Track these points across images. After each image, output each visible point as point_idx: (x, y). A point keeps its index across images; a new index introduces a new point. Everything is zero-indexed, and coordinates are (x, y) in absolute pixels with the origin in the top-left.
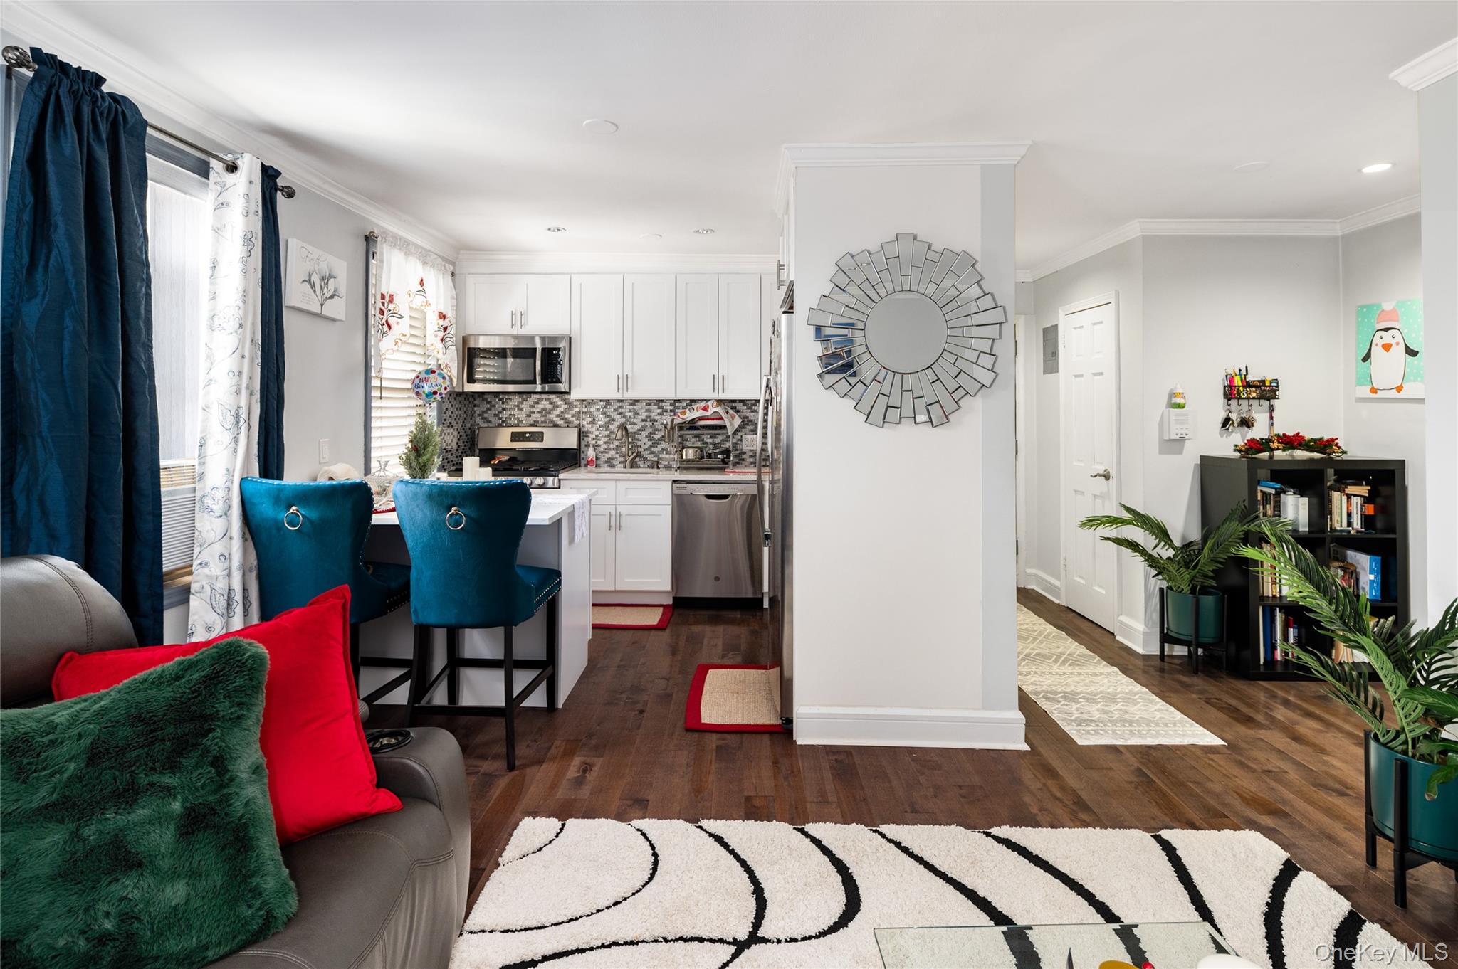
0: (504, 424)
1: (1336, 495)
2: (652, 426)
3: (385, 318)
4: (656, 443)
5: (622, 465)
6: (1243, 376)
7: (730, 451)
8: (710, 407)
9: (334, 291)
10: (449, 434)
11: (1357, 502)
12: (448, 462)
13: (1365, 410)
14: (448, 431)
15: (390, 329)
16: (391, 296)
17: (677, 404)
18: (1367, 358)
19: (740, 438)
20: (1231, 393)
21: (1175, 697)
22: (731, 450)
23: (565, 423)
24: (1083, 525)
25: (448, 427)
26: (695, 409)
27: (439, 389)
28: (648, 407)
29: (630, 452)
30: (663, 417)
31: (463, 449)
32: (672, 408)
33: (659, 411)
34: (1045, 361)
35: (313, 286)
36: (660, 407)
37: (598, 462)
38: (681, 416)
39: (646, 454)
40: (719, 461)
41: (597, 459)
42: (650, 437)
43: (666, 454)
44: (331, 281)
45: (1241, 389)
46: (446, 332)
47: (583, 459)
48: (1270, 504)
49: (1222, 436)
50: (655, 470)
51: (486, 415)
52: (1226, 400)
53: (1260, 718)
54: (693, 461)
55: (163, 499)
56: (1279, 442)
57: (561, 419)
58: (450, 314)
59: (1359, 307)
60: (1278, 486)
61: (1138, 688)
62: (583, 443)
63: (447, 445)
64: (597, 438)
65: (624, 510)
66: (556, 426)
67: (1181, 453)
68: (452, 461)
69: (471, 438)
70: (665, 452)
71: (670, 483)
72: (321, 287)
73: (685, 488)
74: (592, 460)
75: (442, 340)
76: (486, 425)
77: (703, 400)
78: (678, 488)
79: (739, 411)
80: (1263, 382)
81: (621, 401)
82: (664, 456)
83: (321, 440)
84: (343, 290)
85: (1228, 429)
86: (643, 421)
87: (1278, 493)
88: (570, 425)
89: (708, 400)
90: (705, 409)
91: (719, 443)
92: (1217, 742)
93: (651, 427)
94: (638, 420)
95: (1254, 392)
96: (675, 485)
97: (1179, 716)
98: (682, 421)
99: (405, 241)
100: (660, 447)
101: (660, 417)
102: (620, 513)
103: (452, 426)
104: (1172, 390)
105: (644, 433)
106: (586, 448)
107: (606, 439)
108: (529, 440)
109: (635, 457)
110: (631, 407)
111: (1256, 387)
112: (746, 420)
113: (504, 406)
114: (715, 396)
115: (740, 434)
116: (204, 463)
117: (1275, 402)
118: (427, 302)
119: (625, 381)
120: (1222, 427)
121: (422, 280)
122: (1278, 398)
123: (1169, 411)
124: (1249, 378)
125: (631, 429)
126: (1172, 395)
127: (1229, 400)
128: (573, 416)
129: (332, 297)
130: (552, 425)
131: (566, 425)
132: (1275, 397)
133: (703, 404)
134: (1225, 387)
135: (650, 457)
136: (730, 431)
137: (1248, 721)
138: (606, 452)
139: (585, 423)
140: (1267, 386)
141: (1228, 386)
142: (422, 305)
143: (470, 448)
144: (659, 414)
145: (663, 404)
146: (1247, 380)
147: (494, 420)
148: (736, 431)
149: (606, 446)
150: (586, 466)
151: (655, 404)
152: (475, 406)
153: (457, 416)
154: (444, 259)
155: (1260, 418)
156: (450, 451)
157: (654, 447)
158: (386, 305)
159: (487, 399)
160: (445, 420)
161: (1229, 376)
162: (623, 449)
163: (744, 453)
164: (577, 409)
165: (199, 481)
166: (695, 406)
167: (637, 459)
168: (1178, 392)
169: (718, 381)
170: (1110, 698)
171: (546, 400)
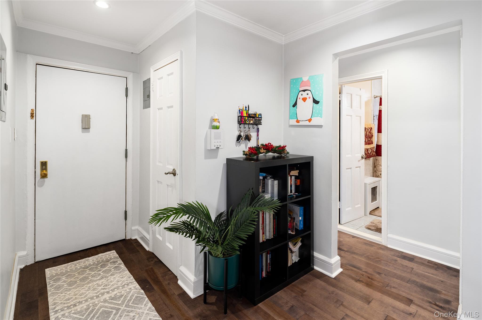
1: (289, 178)
6: (247, 111)
11: (294, 179)
13: (293, 131)
18: (295, 105)
20: (241, 121)
34: (144, 101)
45: (246, 118)
48: (260, 185)
49: (237, 146)
52: (239, 125)
56: (264, 149)
59: (292, 79)
60: (264, 175)
67: (216, 157)
80: (255, 114)
85: (240, 142)
87: (264, 178)
95: (252, 120)
104: (212, 117)
111: (253, 117)
117: (260, 126)
120: (237, 141)
122: (261, 124)
123: (211, 131)
124: (250, 112)
126: (213, 120)
127: (240, 125)
134: (238, 117)
140: (257, 117)
141: (240, 116)
146: (249, 113)
155: (253, 135)
161: (241, 111)
168: (216, 118)
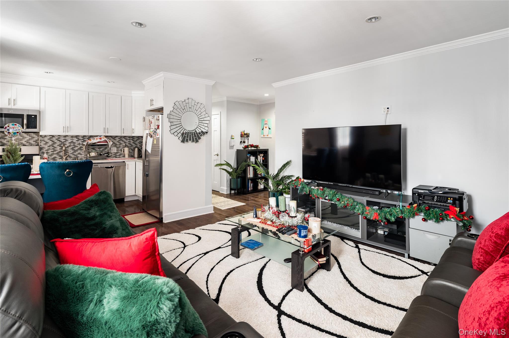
1: (258, 156)
2: (74, 145)
4: (75, 151)
6: (244, 132)
8: (102, 138)
11: (261, 157)
13: (263, 139)
17: (84, 137)
18: (263, 129)
20: (242, 136)
21: (235, 199)
23: (30, 144)
24: (215, 166)
26: (95, 139)
28: (72, 138)
30: (78, 142)
32: (82, 138)
33: (77, 139)
36: (77, 138)
38: (88, 141)
40: (106, 156)
41: (48, 158)
42: (73, 149)
48: (249, 158)
49: (240, 145)
53: (250, 200)
56: (250, 146)
57: (28, 143)
59: (262, 119)
61: (228, 199)
62: (41, 152)
64: (48, 150)
67: (233, 149)
73: (97, 165)
74: (45, 158)
78: (95, 165)
79: (112, 140)
80: (247, 133)
81: (60, 136)
86: (70, 143)
87: (250, 156)
89: (101, 136)
90: (100, 139)
92: (245, 204)
97: (237, 202)
100: (77, 153)
105: (70, 148)
106: (43, 154)
107: (52, 150)
109: (67, 156)
110: (64, 138)
111: (246, 135)
114: (104, 134)
117: (249, 138)
119: (66, 128)
120: (240, 143)
123: (231, 140)
126: (232, 136)
132: (249, 137)
133: (99, 137)
135: (73, 156)
137: (248, 200)
138: (52, 155)
139: (42, 144)
140: (248, 135)
141: (241, 134)
144: (77, 141)
145: (78, 137)
149: (52, 153)
151: (75, 137)
155: (246, 141)
157: (74, 152)
161: (242, 132)
169: (106, 130)
170: (224, 202)
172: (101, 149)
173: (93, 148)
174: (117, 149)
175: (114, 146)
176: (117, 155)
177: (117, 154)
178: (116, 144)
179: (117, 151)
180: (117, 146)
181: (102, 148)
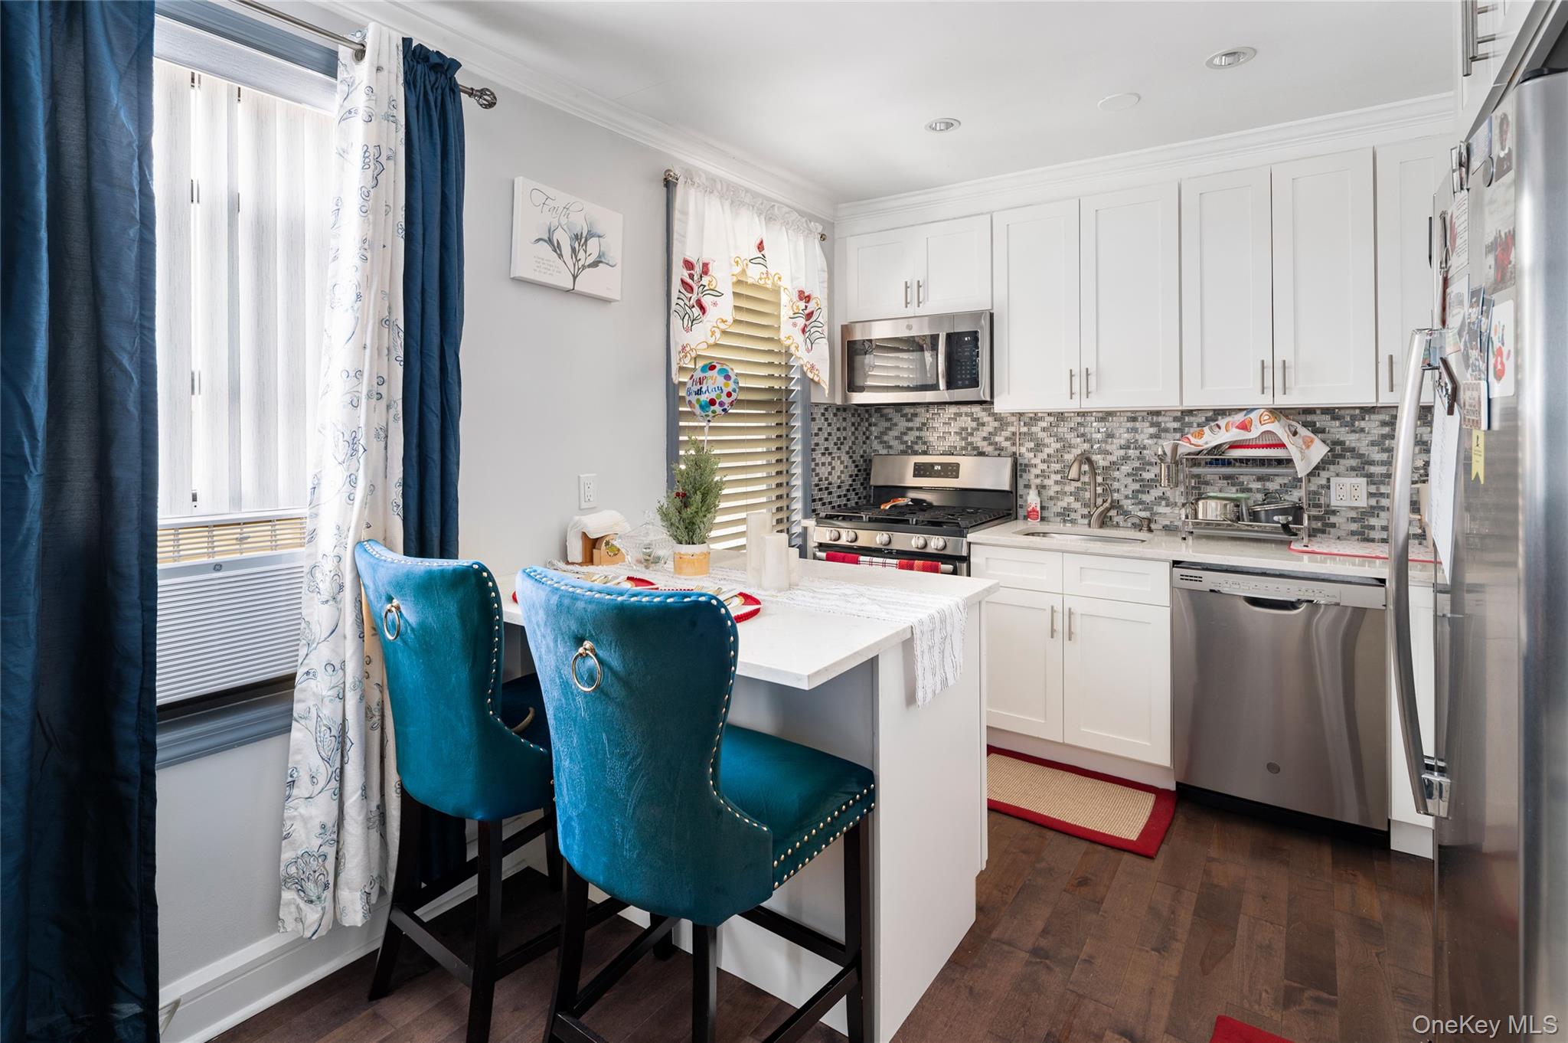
0: (910, 450)
2: (1141, 458)
3: (694, 297)
4: (1146, 486)
5: (1086, 521)
7: (1302, 508)
8: (1256, 422)
9: (599, 256)
10: (823, 464)
12: (824, 504)
14: (823, 459)
15: (704, 313)
16: (705, 266)
17: (1187, 419)
19: (1324, 482)
22: (1305, 507)
23: (996, 449)
25: (823, 454)
26: (1223, 426)
27: (719, 396)
28: (1131, 424)
29: (1099, 501)
30: (1160, 442)
31: (851, 485)
32: (1176, 425)
33: (1152, 430)
35: (557, 248)
36: (1153, 424)
37: (1046, 514)
38: (1193, 440)
39: (1128, 505)
40: (1278, 527)
41: (1043, 508)
42: (1136, 475)
43: (1167, 505)
44: (593, 243)
46: (811, 320)
47: (1021, 507)
50: (1143, 535)
51: (886, 438)
54: (1219, 525)
55: (160, 582)
57: (990, 444)
58: (819, 294)
62: (1021, 483)
63: (820, 480)
64: (1043, 475)
65: (1078, 606)
66: (982, 454)
68: (830, 503)
69: (865, 470)
70: (1164, 503)
71: (1167, 566)
72: (573, 250)
73: (1199, 579)
74: (1034, 510)
75: (804, 331)
76: (884, 452)
77: (1241, 410)
78: (1183, 578)
79: (1323, 431)
81: (1082, 414)
82: (1162, 509)
83: (581, 476)
84: (615, 254)
86: (1122, 447)
88: (1003, 453)
89: (1250, 410)
90: (1244, 427)
91: (1276, 491)
93: (1139, 459)
94: (1113, 446)
96: (1178, 571)
98: (1194, 449)
99: (728, 185)
100: (1156, 493)
101: (1155, 440)
102: (1070, 609)
103: (830, 454)
105: (1126, 468)
106: (1026, 491)
107: (1058, 477)
108: (938, 475)
109: (1108, 510)
110: (1100, 424)
112: (1338, 448)
113: (910, 425)
114: (1266, 401)
115: (1324, 474)
116: (316, 515)
118: (767, 273)
119: (1084, 379)
121: (762, 242)
125: (1100, 460)
128: (1007, 439)
129: (595, 264)
130: (975, 452)
131: (997, 453)
133: (1239, 418)
135: (1136, 510)
136: (1302, 469)
138: (1057, 499)
139: (1023, 450)
142: (761, 279)
143: (862, 484)
144: (1152, 436)
145: (1160, 419)
147: (895, 443)
148: (1317, 468)
149: (1058, 488)
150: (1026, 518)
151: (1145, 419)
152: (870, 425)
153: (839, 439)
154: (801, 213)
156: (827, 489)
157: (1143, 492)
158: (696, 278)
159: (887, 414)
160: (817, 445)
162: (1087, 495)
163: (1334, 512)
164: (1011, 429)
165: (309, 542)
166: (1222, 422)
167: (1113, 513)
169: (1273, 372)
171: (967, 415)
172: (1272, 486)
173: (1226, 477)
174: (1373, 489)
175: (1353, 469)
176: (1372, 528)
177: (1373, 521)
178: (1361, 456)
179: (1373, 502)
180: (1373, 469)
181: (1280, 480)
